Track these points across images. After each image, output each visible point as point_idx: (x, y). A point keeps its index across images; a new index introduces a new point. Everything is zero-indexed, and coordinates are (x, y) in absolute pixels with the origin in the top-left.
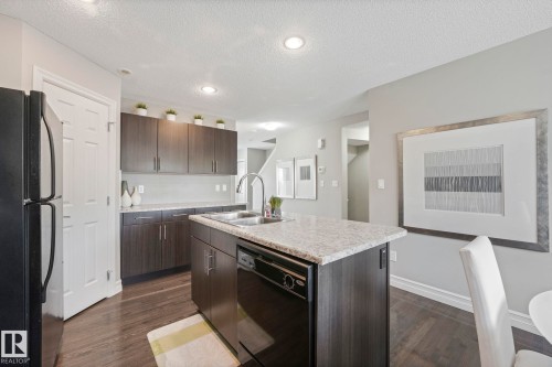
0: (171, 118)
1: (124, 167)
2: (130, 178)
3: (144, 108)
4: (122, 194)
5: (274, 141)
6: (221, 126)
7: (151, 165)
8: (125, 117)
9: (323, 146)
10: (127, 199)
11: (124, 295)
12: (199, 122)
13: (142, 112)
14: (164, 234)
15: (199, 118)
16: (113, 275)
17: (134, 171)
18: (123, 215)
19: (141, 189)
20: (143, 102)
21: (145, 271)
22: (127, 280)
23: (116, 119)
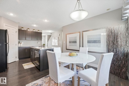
0: (28, 30)
1: (19, 39)
2: (20, 41)
3: (23, 28)
4: (19, 44)
5: (51, 34)
6: (39, 31)
7: (24, 39)
8: (19, 30)
9: (59, 35)
10: (20, 45)
11: (19, 61)
12: (34, 31)
13: (23, 29)
14: (26, 51)
15: (34, 30)
16: (17, 57)
17: (21, 40)
18: (19, 47)
19: (23, 43)
20: (23, 27)
21: (23, 57)
22: (19, 59)
23: (17, 31)
